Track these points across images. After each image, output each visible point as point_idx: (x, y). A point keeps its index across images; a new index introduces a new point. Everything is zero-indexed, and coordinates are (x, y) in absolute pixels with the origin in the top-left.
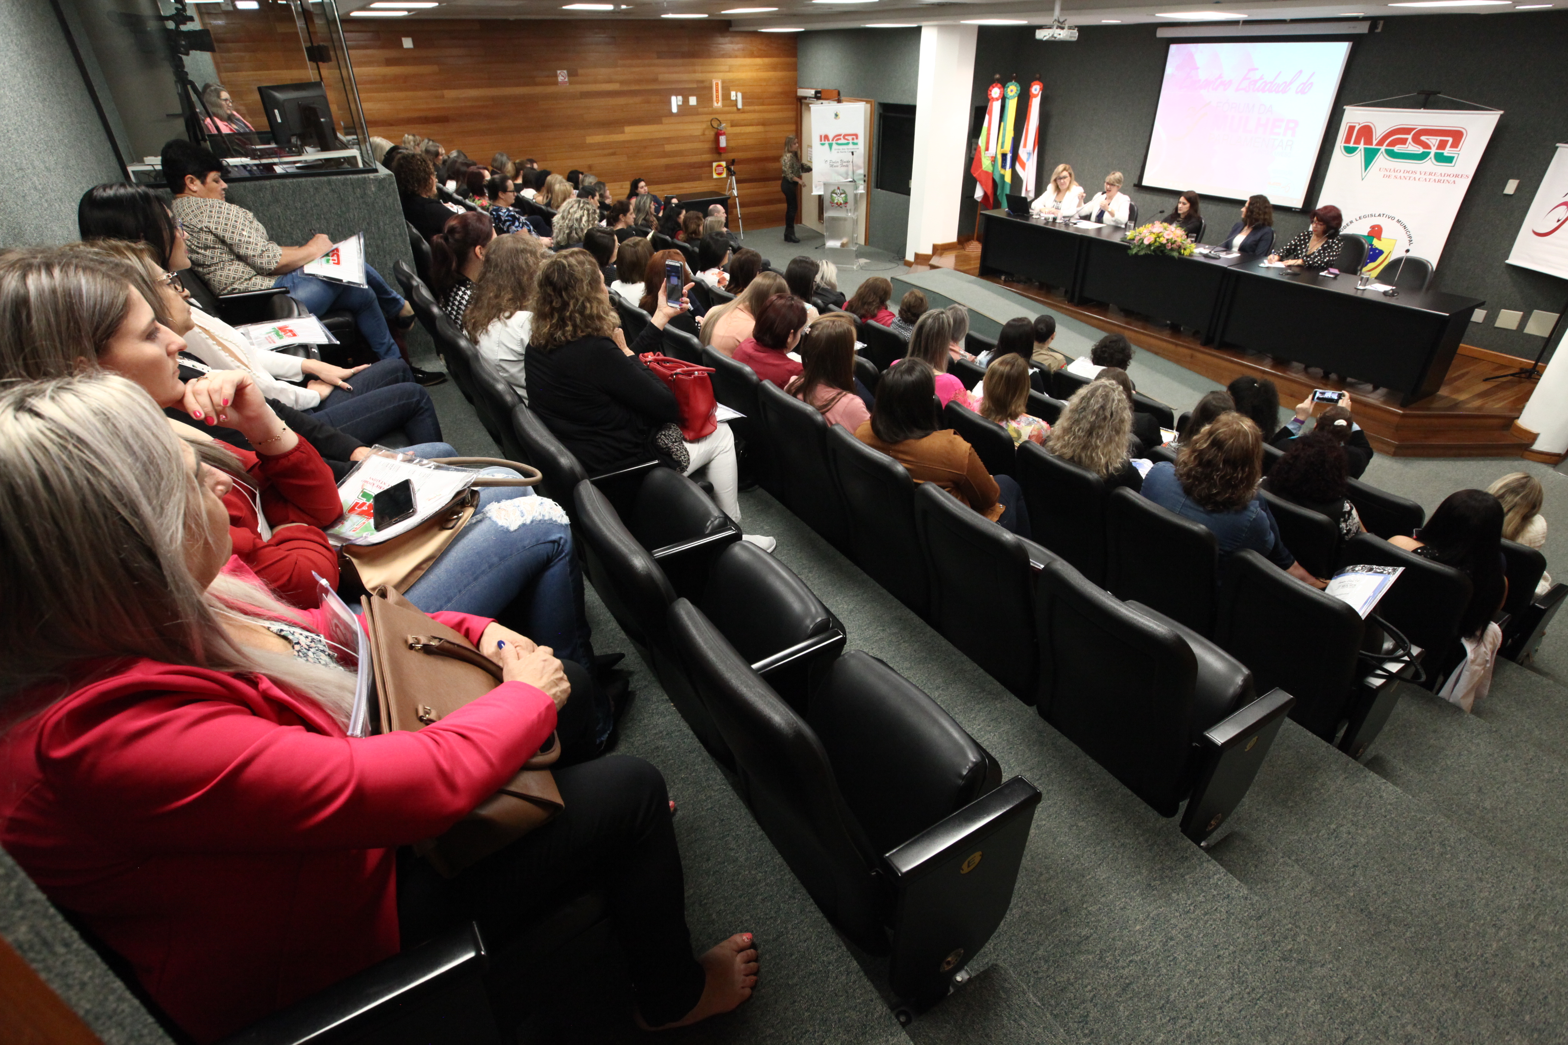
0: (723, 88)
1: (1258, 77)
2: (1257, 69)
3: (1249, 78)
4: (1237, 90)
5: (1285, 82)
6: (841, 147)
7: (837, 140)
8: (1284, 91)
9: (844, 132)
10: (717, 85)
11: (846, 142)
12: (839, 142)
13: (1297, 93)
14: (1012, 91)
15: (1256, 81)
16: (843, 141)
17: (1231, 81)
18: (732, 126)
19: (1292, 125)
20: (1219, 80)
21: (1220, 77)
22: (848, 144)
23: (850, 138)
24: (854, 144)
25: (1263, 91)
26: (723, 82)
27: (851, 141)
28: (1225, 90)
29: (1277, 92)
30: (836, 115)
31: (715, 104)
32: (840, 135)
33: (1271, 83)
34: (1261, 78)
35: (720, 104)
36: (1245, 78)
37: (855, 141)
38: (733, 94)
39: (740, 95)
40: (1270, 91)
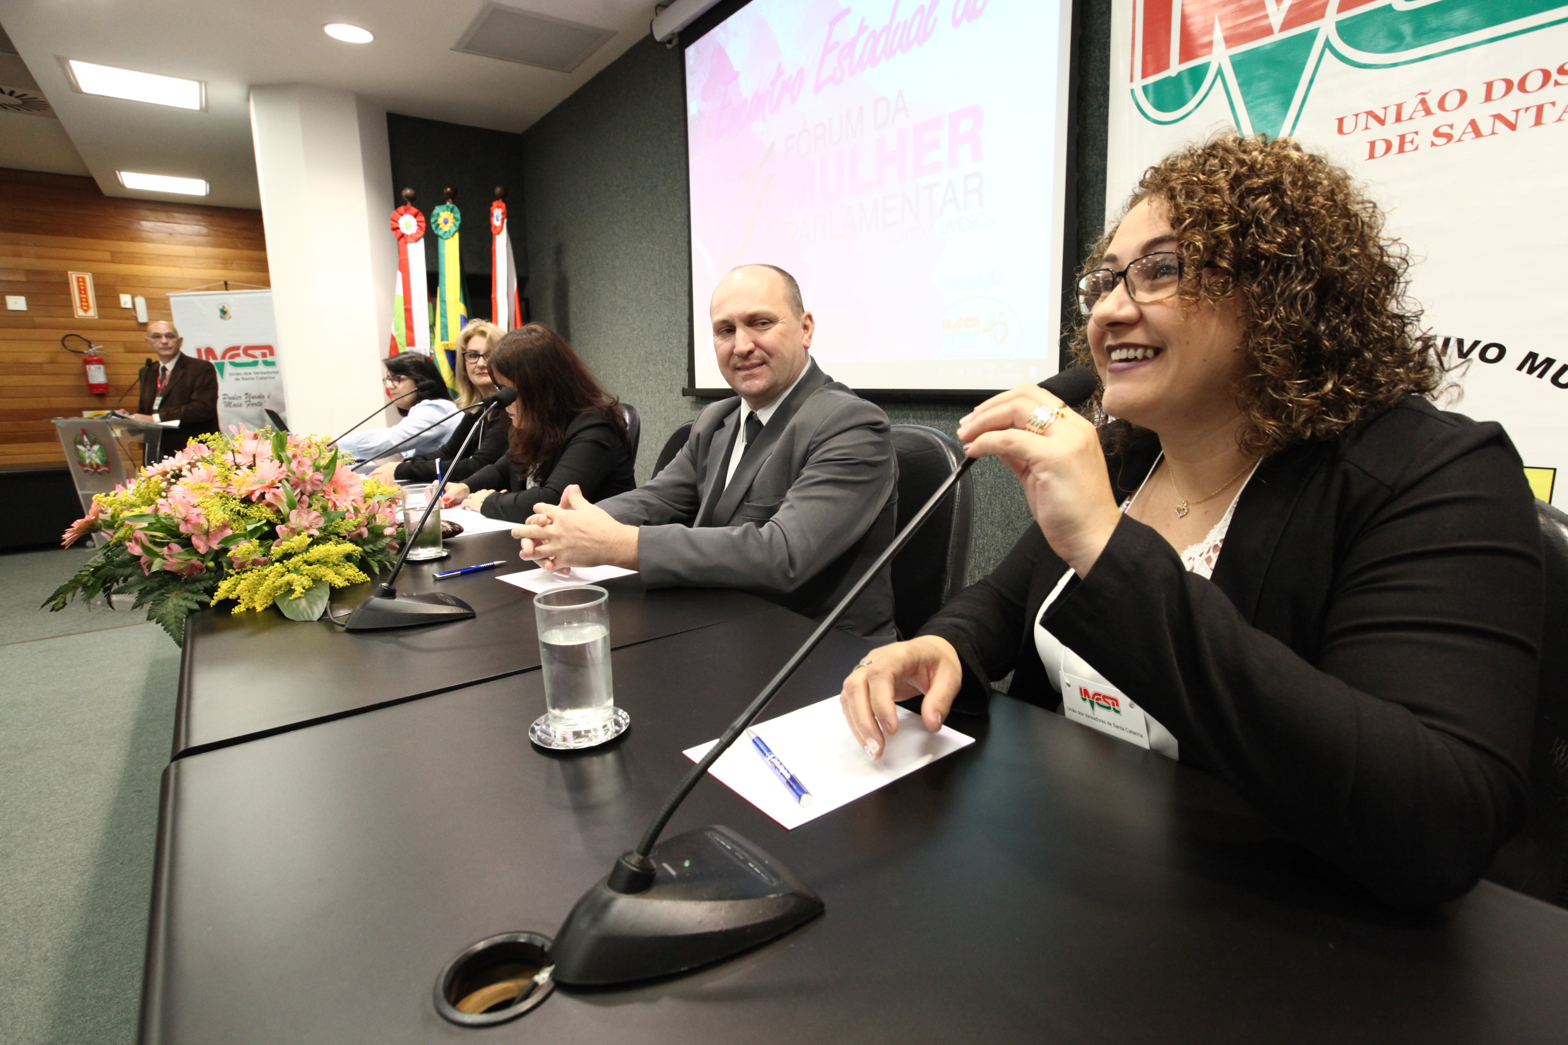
0: (97, 286)
1: (853, 33)
2: (848, 11)
3: (837, 44)
4: (817, 88)
5: (921, 9)
6: (242, 370)
7: (232, 357)
8: (923, 37)
9: (244, 342)
10: (81, 282)
11: (251, 360)
12: (237, 360)
13: (956, 23)
14: (446, 222)
15: (852, 44)
16: (243, 359)
17: (801, 71)
18: (128, 351)
19: (966, 125)
20: (779, 82)
21: (779, 73)
22: (255, 364)
23: (258, 353)
24: (266, 363)
25: (874, 61)
26: (96, 277)
27: (260, 359)
28: (794, 100)
29: (905, 47)
30: (224, 312)
31: (80, 313)
32: (237, 348)
33: (887, 29)
34: (862, 29)
35: (92, 313)
36: (827, 50)
37: (269, 358)
38: (125, 300)
39: (141, 302)
40: (889, 53)
